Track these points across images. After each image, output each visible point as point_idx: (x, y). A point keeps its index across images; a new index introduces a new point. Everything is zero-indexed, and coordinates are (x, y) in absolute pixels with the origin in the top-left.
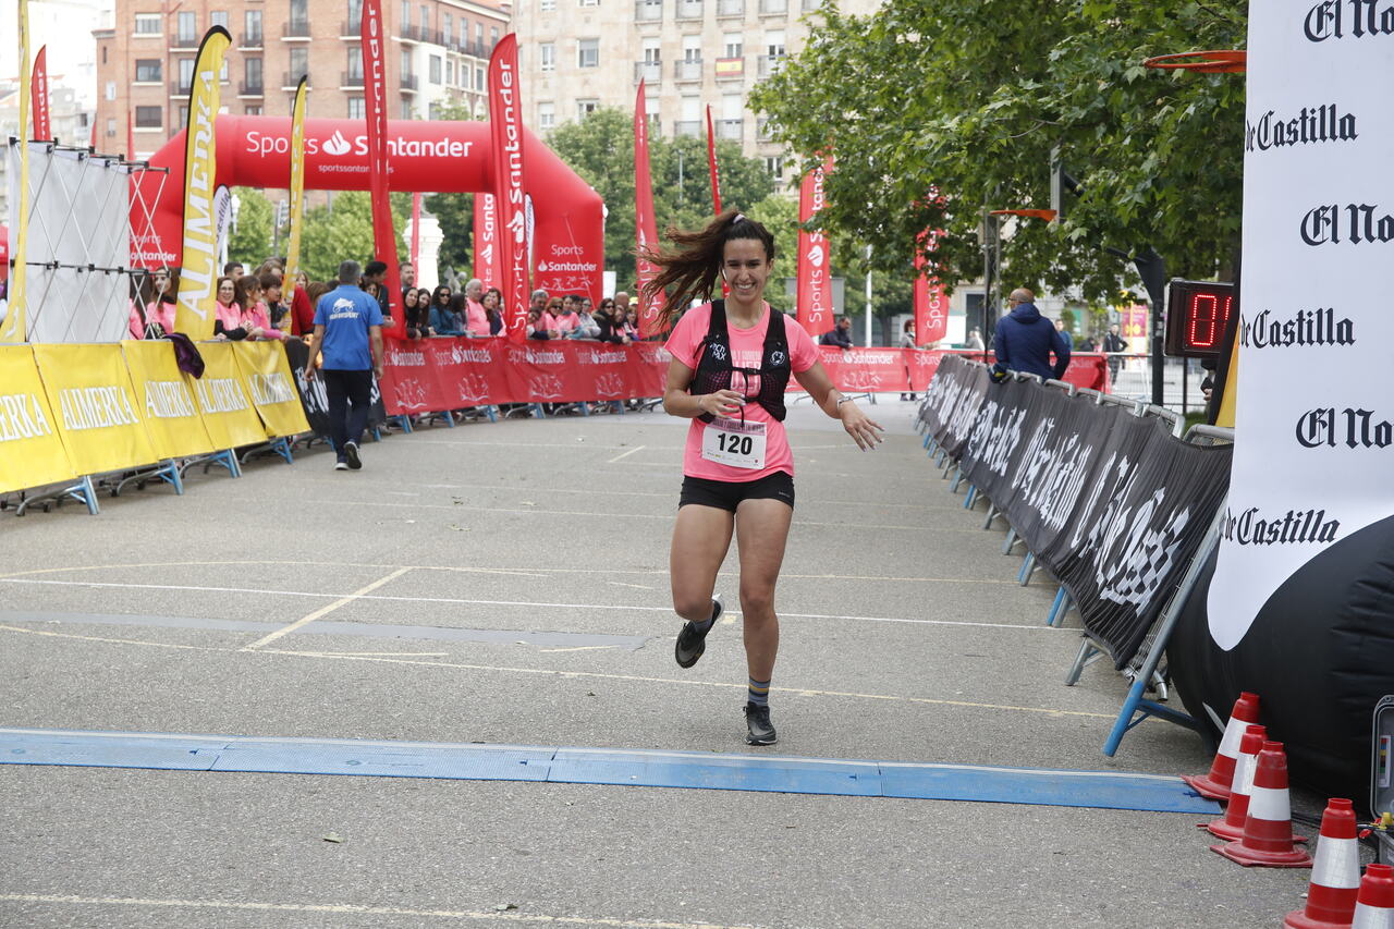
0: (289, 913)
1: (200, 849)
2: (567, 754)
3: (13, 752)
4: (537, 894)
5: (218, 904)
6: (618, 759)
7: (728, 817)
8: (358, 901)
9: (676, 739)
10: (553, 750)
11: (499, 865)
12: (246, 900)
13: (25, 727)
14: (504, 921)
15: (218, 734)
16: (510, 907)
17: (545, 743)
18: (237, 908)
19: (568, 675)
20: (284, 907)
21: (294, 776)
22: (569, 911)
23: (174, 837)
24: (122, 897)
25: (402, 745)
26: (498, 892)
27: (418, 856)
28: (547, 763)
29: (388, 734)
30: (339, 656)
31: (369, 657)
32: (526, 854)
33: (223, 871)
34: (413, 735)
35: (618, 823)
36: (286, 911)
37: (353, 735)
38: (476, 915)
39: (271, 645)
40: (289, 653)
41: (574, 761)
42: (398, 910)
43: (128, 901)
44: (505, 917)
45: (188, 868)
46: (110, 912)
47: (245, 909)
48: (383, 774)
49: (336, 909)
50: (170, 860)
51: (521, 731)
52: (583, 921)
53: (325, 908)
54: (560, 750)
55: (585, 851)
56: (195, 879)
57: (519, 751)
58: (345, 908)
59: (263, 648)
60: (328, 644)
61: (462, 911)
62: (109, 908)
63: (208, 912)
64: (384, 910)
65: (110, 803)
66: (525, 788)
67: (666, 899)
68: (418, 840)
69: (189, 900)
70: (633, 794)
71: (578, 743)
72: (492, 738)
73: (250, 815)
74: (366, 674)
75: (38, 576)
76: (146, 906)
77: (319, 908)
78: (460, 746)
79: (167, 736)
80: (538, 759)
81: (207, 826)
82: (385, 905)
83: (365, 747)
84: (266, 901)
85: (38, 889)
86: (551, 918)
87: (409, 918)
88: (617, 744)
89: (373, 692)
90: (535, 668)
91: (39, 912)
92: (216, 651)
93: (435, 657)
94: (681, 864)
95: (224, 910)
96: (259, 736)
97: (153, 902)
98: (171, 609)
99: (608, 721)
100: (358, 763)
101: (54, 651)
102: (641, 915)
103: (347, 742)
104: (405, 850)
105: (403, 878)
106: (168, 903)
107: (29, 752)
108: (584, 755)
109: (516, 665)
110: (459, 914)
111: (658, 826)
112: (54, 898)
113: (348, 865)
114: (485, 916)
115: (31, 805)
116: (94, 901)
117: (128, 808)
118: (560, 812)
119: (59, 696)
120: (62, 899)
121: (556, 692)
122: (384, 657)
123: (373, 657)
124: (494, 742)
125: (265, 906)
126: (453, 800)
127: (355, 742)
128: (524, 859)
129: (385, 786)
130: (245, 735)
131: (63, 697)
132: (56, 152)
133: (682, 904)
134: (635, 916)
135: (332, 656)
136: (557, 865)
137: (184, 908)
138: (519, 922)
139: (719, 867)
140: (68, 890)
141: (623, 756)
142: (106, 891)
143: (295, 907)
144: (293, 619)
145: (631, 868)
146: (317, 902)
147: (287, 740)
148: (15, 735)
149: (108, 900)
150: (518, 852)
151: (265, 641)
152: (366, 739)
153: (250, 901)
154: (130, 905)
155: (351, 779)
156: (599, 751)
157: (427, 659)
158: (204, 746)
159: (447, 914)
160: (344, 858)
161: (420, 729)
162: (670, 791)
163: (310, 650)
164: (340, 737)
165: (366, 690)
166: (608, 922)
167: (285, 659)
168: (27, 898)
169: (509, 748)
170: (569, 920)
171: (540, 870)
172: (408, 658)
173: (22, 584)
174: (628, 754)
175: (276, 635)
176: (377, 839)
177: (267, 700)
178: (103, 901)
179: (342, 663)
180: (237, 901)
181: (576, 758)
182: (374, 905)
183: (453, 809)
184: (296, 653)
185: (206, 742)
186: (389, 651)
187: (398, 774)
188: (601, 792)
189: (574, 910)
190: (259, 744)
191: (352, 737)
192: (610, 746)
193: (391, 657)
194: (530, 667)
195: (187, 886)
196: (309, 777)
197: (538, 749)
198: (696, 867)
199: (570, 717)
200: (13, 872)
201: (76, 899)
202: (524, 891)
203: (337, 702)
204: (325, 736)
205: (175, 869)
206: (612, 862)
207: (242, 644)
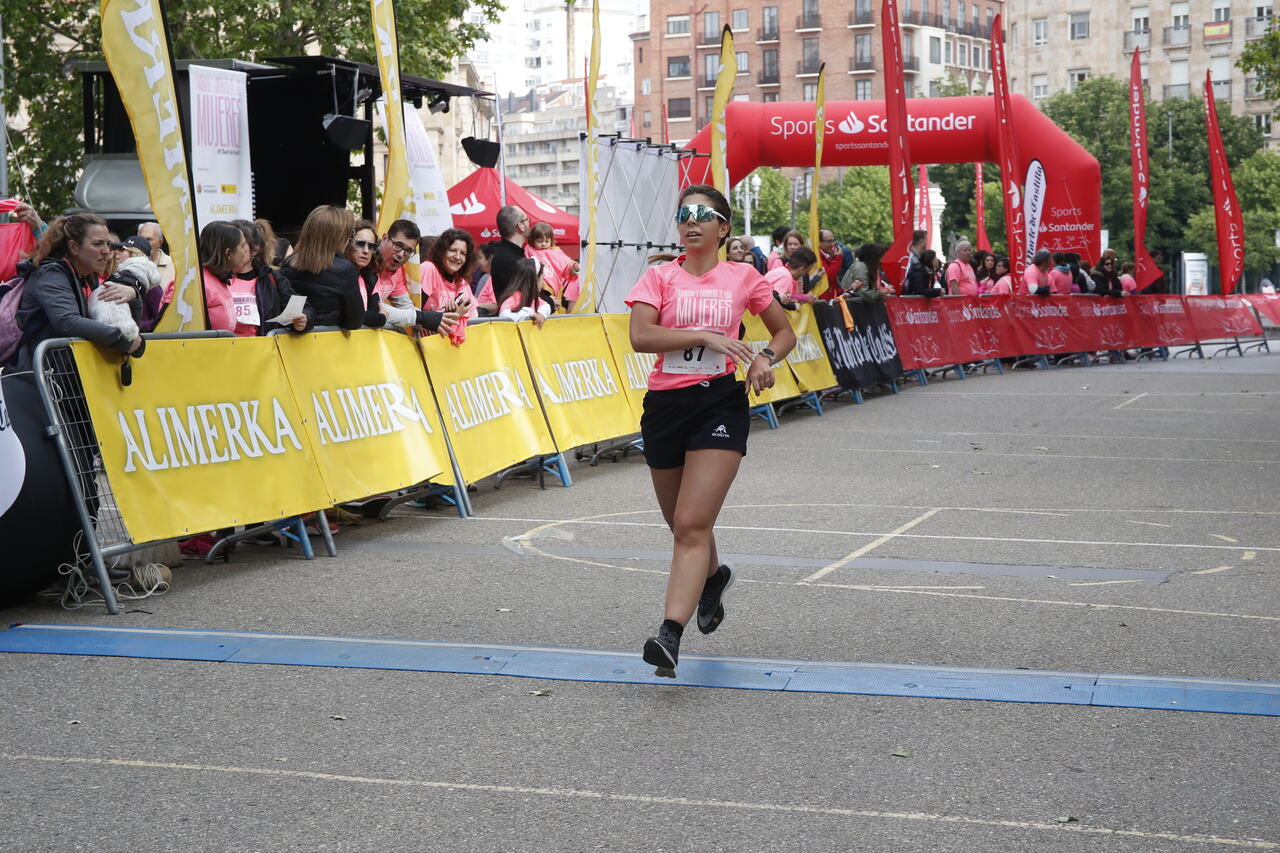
0: (870, 819)
1: (784, 759)
2: (1108, 680)
3: (615, 671)
4: (1095, 808)
5: (806, 809)
6: (1157, 686)
7: (1270, 741)
8: (930, 809)
9: (1210, 667)
10: (1095, 676)
11: (1056, 780)
12: (830, 806)
13: (620, 650)
14: (1067, 832)
15: (787, 658)
16: (1071, 820)
17: (1085, 669)
18: (823, 813)
19: (1099, 607)
20: (865, 813)
21: (859, 697)
22: (1128, 825)
23: (760, 749)
24: (723, 801)
25: (953, 670)
26: (1057, 806)
27: (980, 771)
28: (1089, 689)
29: (938, 660)
30: (885, 589)
31: (912, 590)
32: (1080, 771)
33: (807, 780)
34: (961, 661)
35: (1163, 745)
36: (868, 817)
37: (907, 660)
38: (1040, 826)
39: (824, 579)
40: (841, 586)
41: (1114, 685)
42: (967, 819)
43: (728, 804)
44: (1067, 828)
45: (776, 777)
46: (714, 813)
47: (830, 814)
48: (938, 695)
49: (912, 816)
50: (759, 769)
51: (1061, 658)
52: (1142, 834)
53: (901, 815)
54: (1101, 676)
55: (1135, 770)
56: (784, 786)
57: (1062, 677)
58: (919, 816)
59: (816, 581)
60: (875, 578)
61: (1026, 821)
62: (713, 810)
63: (799, 816)
64: (955, 819)
65: (702, 718)
66: (1071, 710)
67: (1219, 816)
68: (978, 756)
69: (781, 805)
70: (1175, 718)
71: (1117, 670)
72: (1035, 665)
73: (824, 731)
74: (912, 606)
75: (615, 519)
76: (745, 809)
77: (895, 815)
78: (1006, 672)
79: (744, 660)
80: (1079, 684)
81: (787, 740)
82: (954, 815)
83: (920, 671)
84: (848, 807)
85: (651, 791)
86: (1109, 831)
87: (978, 827)
88: (1154, 670)
89: (920, 622)
90: (1067, 600)
91: (654, 811)
92: (776, 585)
93: (973, 590)
94: (1230, 785)
95: (812, 814)
96: (823, 660)
97: (750, 806)
98: (732, 547)
99: (1142, 650)
100: (915, 686)
101: (637, 584)
102: (1197, 831)
103: (902, 667)
104: (968, 765)
105: (968, 790)
106: (763, 807)
107: (629, 672)
108: (1125, 681)
109: (1049, 597)
110: (1024, 825)
111: (1203, 749)
112: (665, 799)
113: (917, 777)
114: (1049, 827)
115: (635, 718)
116: (700, 803)
117: (718, 723)
118: (1106, 733)
119: (646, 623)
120: (672, 801)
121: (1089, 622)
122: (925, 590)
123: (916, 590)
124: (1036, 668)
125: (848, 812)
126: (1005, 720)
127: (909, 667)
128: (1078, 776)
129: (940, 707)
130: (810, 659)
131: (649, 624)
132: (620, 144)
133: (1235, 821)
134: (1190, 832)
135: (879, 588)
136: (1111, 781)
137: (778, 812)
138: (1081, 834)
139: (1267, 788)
140: (677, 793)
141: (1162, 682)
142: (708, 795)
143: (875, 814)
144: (840, 556)
145: (1182, 787)
146: (894, 810)
147: (848, 664)
148: (614, 657)
149: (711, 803)
150: (1072, 770)
151: (817, 575)
152: (918, 663)
153: (835, 807)
154: (730, 808)
155: (910, 700)
156: (1135, 677)
157: (966, 592)
158: (776, 669)
159: (1013, 824)
160: (913, 771)
161: (967, 655)
162: (1211, 716)
163: (858, 584)
164: (895, 662)
165: (913, 620)
166: (1166, 836)
167: (838, 592)
168: (643, 799)
169: (1052, 673)
170: (1128, 833)
171: (1094, 786)
172: (948, 591)
173: (604, 526)
174: (1166, 680)
175: (827, 570)
176: (940, 754)
177: (826, 629)
178: (706, 803)
179: (889, 595)
180: (823, 807)
181: (1117, 684)
182: (945, 814)
183: (1007, 729)
184: (846, 587)
185: (778, 665)
186: (930, 585)
187: (953, 696)
188: (1144, 716)
189: (1131, 824)
190: (824, 667)
191: (905, 662)
192: (1146, 673)
193: (933, 590)
194: (1062, 600)
195: (777, 793)
196: (872, 698)
197: (1080, 675)
198: (1244, 788)
199: (1106, 646)
200: (627, 775)
201: (683, 801)
202: (1082, 806)
203: (888, 631)
204: (881, 661)
205: (765, 777)
206: (1163, 780)
207: (798, 578)
